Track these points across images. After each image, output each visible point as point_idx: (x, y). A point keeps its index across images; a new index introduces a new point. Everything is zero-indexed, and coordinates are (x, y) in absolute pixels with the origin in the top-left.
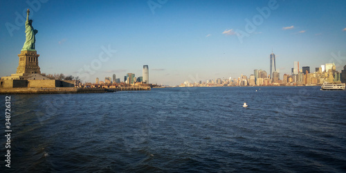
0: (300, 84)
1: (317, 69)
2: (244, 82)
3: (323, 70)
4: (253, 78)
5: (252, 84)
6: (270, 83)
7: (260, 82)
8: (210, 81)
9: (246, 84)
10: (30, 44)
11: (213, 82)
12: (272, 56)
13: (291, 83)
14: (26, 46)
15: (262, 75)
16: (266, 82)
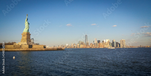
0: (98, 47)
1: (103, 41)
2: (75, 46)
3: (105, 42)
4: (78, 45)
5: (78, 47)
6: (86, 47)
7: (82, 46)
8: (58, 46)
9: (76, 47)
10: (27, 29)
11: (59, 46)
12: (86, 36)
13: (94, 47)
14: (25, 30)
15: (82, 44)
16: (84, 46)
